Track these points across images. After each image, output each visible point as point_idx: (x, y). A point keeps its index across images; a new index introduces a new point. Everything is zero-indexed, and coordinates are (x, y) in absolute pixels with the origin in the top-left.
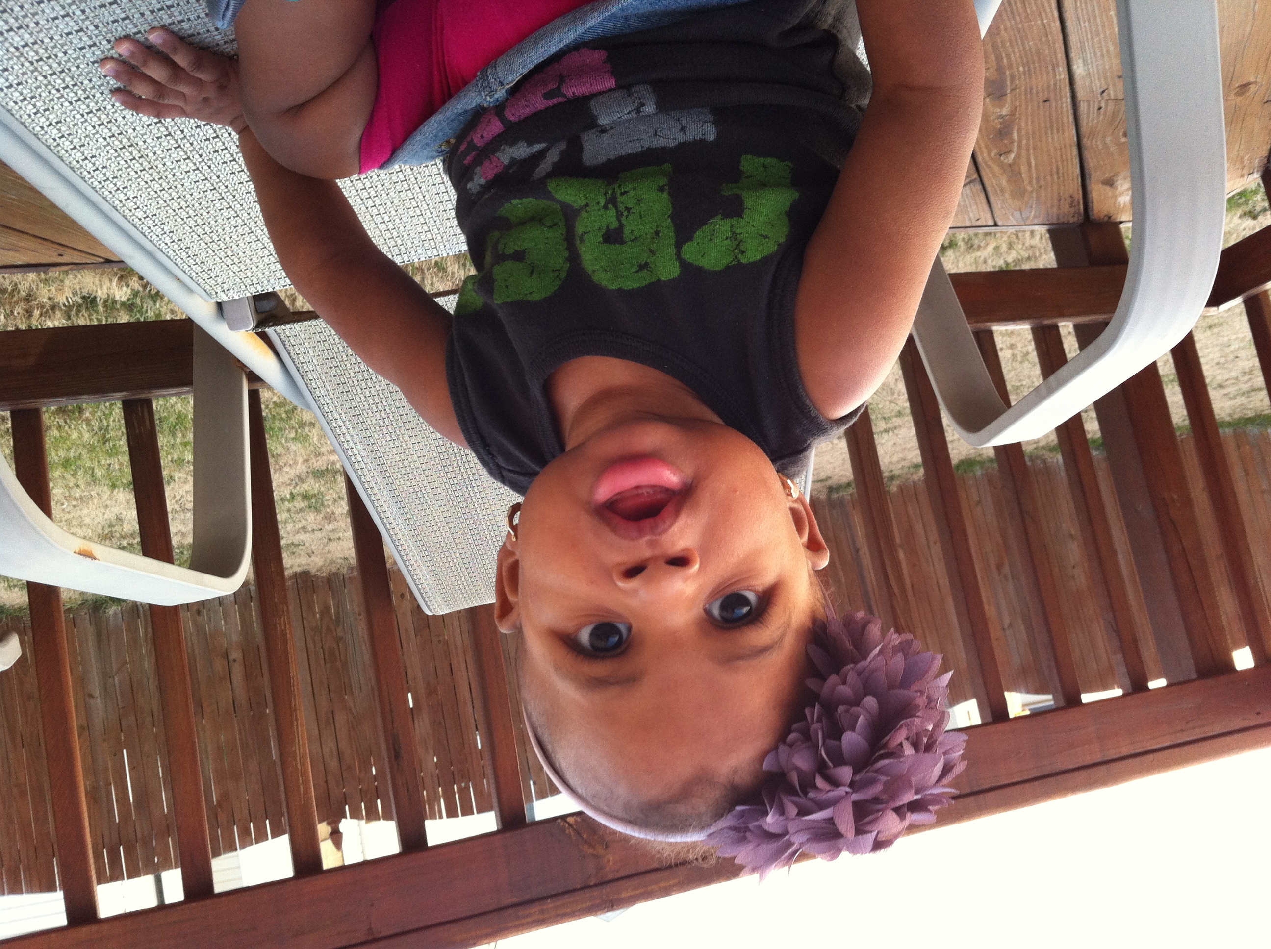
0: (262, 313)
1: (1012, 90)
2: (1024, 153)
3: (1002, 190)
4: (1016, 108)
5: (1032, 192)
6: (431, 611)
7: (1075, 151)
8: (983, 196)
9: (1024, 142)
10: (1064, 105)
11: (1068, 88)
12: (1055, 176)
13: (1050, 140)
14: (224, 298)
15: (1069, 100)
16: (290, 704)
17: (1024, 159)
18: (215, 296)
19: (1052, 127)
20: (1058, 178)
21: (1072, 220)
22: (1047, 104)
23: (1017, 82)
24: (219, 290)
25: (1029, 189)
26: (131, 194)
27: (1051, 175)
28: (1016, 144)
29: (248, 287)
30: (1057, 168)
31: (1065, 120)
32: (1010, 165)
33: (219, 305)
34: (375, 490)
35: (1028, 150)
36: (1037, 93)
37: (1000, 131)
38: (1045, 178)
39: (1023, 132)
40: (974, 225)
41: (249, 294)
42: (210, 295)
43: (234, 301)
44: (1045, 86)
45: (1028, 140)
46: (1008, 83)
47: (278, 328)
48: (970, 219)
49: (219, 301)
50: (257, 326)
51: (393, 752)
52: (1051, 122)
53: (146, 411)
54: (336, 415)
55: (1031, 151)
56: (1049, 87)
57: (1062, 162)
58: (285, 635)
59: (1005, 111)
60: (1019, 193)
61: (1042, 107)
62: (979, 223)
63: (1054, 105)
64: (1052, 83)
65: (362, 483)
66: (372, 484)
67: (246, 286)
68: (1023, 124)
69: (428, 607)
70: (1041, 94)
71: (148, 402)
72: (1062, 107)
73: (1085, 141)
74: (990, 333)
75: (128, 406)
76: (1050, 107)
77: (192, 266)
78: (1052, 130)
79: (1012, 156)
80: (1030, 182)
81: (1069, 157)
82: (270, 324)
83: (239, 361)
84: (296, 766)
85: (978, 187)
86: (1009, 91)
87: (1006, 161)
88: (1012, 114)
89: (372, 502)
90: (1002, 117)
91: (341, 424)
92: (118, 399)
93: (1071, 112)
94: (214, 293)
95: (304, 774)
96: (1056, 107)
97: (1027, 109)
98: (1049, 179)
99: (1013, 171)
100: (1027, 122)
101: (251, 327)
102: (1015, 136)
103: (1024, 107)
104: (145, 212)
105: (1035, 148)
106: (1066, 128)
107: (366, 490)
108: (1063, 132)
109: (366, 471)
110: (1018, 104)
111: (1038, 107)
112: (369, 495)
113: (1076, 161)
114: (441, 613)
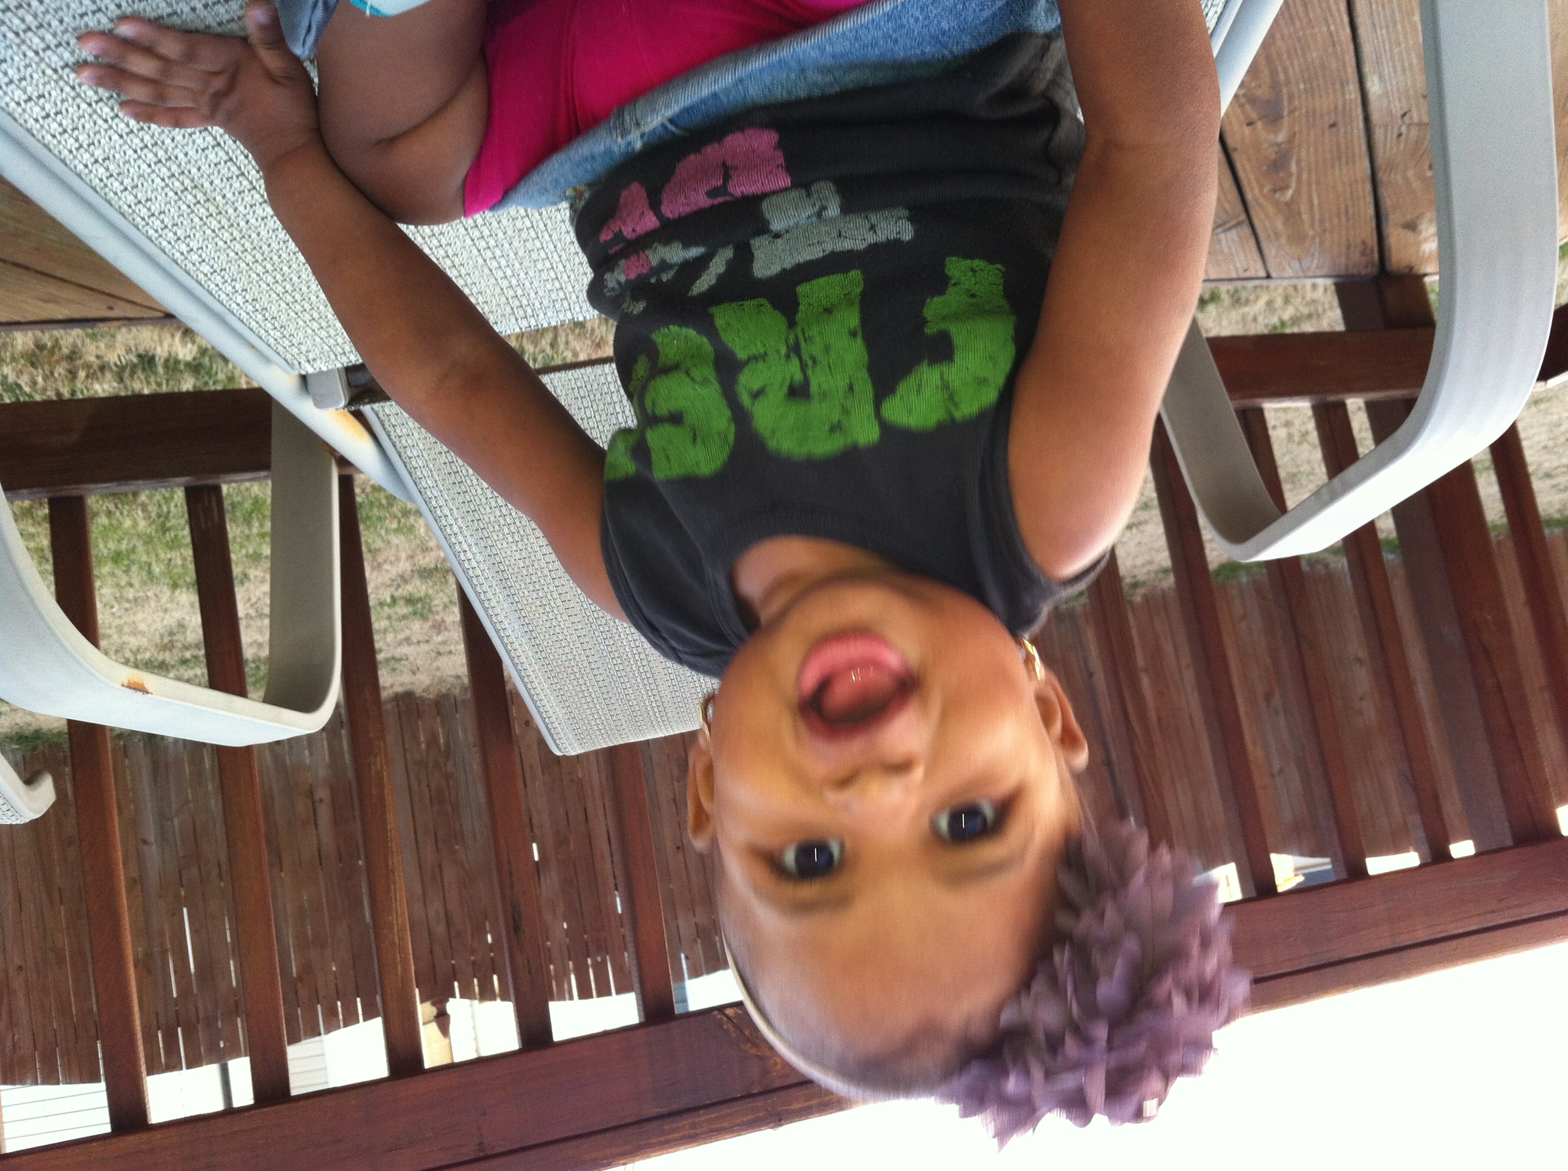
0: (356, 386)
1: (1292, 112)
2: (1304, 190)
3: (1277, 235)
4: (1295, 134)
5: (1314, 237)
6: (560, 750)
7: (1368, 187)
8: (1252, 242)
9: (1305, 176)
10: (1356, 131)
11: (1360, 111)
12: (1343, 217)
13: (1337, 173)
14: (309, 369)
15: (1361, 125)
16: (386, 862)
17: (1304, 197)
18: (298, 366)
19: (1340, 158)
20: (1348, 220)
21: (1363, 272)
22: (1334, 129)
23: (1297, 103)
24: (303, 359)
25: (1311, 233)
26: (194, 244)
27: (1339, 215)
28: (1294, 178)
29: (339, 357)
30: (1346, 207)
31: (1356, 148)
32: (1287, 204)
33: (304, 379)
34: (493, 603)
35: (1309, 185)
36: (1322, 116)
37: (1275, 162)
38: (1330, 219)
39: (1304, 163)
40: (1242, 275)
41: (339, 365)
42: (291, 365)
43: (321, 373)
44: (1332, 107)
45: (1310, 174)
46: (1285, 102)
47: (376, 406)
48: (1237, 270)
49: (303, 373)
50: (351, 403)
51: (511, 923)
52: (1339, 150)
53: (214, 499)
54: (446, 512)
55: (1314, 187)
56: (1336, 107)
57: (1352, 200)
58: (381, 778)
59: (1281, 137)
60: (1298, 238)
61: (1327, 134)
62: (1248, 274)
63: (1342, 131)
64: (1340, 103)
65: (478, 594)
66: (490, 595)
67: (336, 355)
68: (1303, 154)
69: (557, 745)
70: (1326, 118)
71: (217, 490)
72: (1352, 133)
73: (1381, 175)
74: (1260, 411)
75: (192, 495)
76: (1338, 131)
77: (270, 331)
78: (1340, 164)
79: (1289, 193)
80: (1312, 225)
81: (1361, 195)
82: (366, 401)
83: (327, 444)
84: (393, 940)
85: (1246, 230)
86: (1285, 113)
87: (1282, 199)
88: (1291, 140)
89: (490, 617)
90: (1278, 145)
91: (453, 522)
92: (179, 485)
93: (1363, 140)
94: (296, 363)
95: (402, 949)
96: (1345, 133)
97: (1308, 134)
98: (1336, 221)
99: (1290, 212)
100: (1308, 152)
101: (343, 403)
102: (1294, 168)
103: (1305, 132)
104: (212, 267)
105: (1318, 183)
106: (1357, 159)
107: (482, 602)
108: (1354, 162)
109: (482, 579)
110: (1297, 129)
111: (1323, 133)
112: (486, 609)
113: (1370, 199)
114: (573, 753)
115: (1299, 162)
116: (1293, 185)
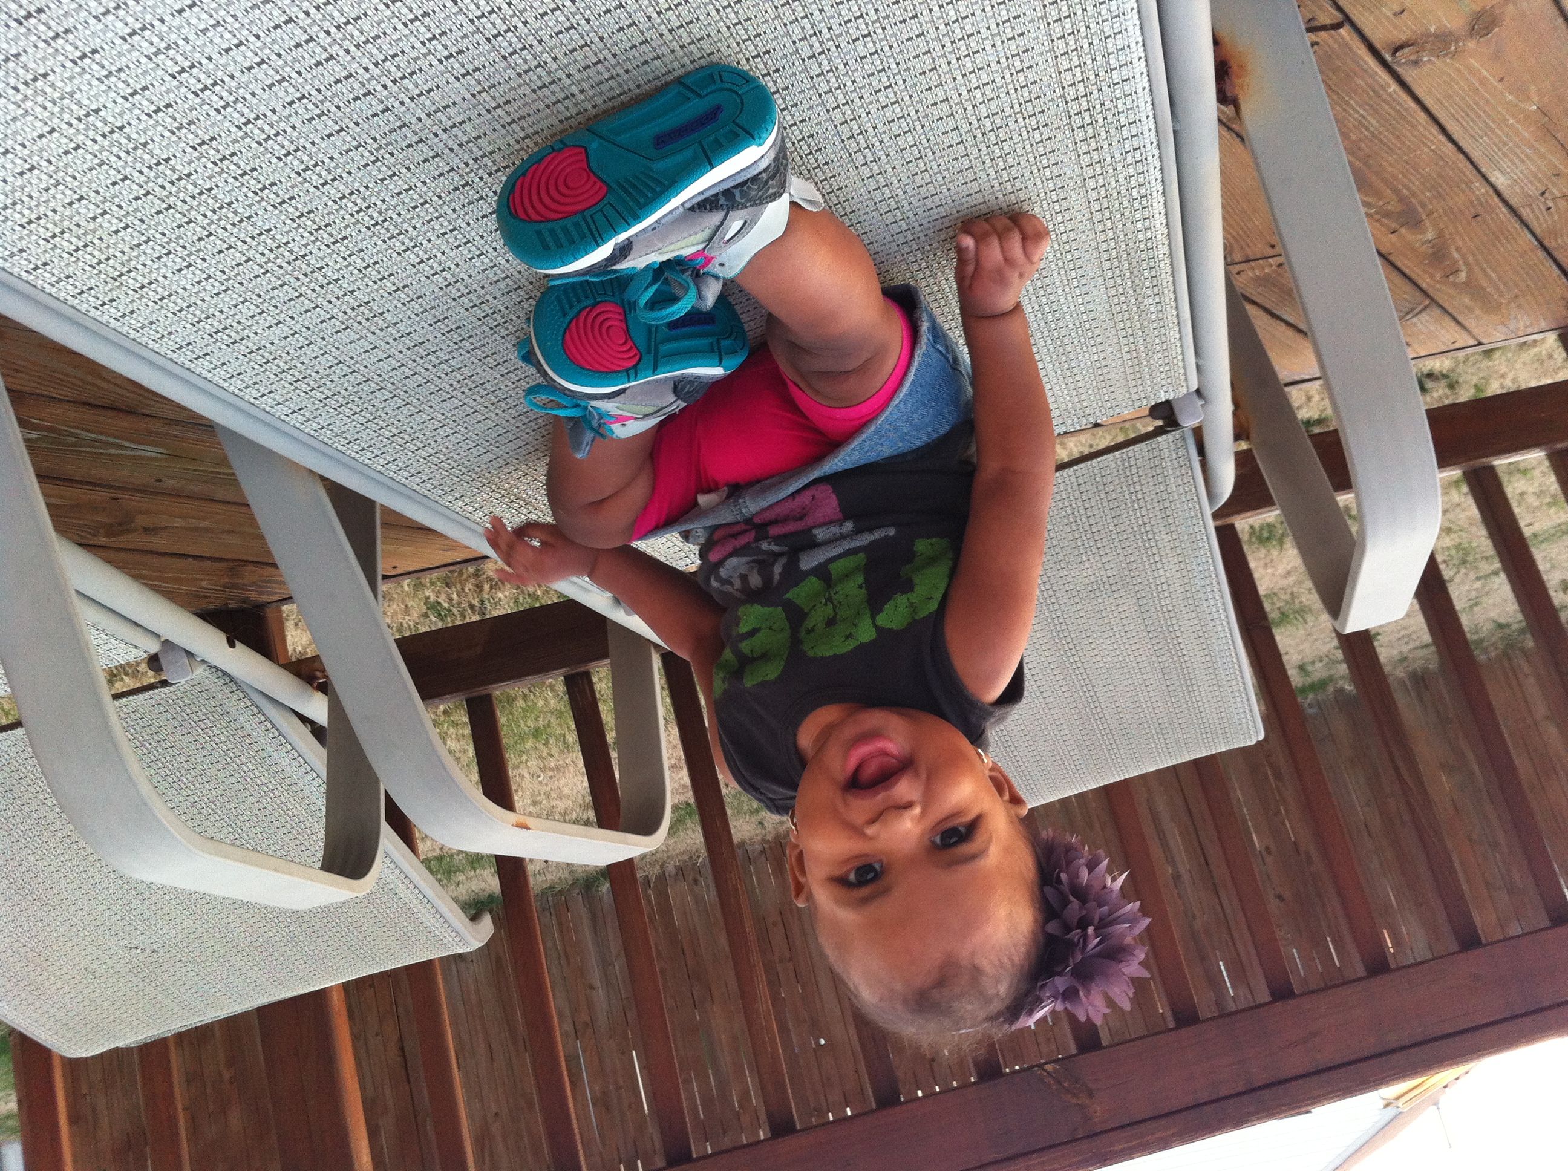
1: (1428, 215)
2: (1476, 268)
3: (1470, 309)
4: (1442, 230)
5: (1508, 303)
8: (1447, 319)
9: (1471, 259)
10: (1502, 215)
11: (1497, 200)
13: (1502, 250)
15: (1503, 208)
17: (1479, 274)
22: (1480, 218)
23: (1430, 207)
25: (1503, 301)
28: (1461, 262)
31: (1511, 228)
32: (1465, 283)
35: (1479, 265)
36: (1461, 212)
37: (1434, 254)
38: (1516, 286)
39: (1464, 250)
40: (1453, 348)
44: (1467, 202)
45: (1474, 256)
48: (1444, 343)
52: (1494, 233)
55: (1485, 265)
56: (1471, 203)
59: (1430, 235)
60: (1492, 308)
61: (1474, 223)
62: (1457, 346)
63: (1488, 218)
64: (1473, 199)
68: (1459, 242)
70: (1467, 212)
72: (1499, 218)
73: (1547, 243)
74: (1489, 469)
76: (1484, 220)
78: (1499, 241)
80: (1501, 294)
81: (1537, 262)
86: (1424, 217)
88: (1440, 236)
90: (1430, 241)
93: (1511, 217)
96: (1491, 219)
97: (1455, 228)
98: (1523, 286)
99: (1472, 288)
100: (1462, 241)
102: (1456, 255)
103: (1451, 227)
105: (1488, 262)
106: (1516, 234)
108: (1516, 240)
110: (1442, 226)
111: (1470, 223)
113: (1547, 261)
115: (1458, 249)
116: (1463, 267)
